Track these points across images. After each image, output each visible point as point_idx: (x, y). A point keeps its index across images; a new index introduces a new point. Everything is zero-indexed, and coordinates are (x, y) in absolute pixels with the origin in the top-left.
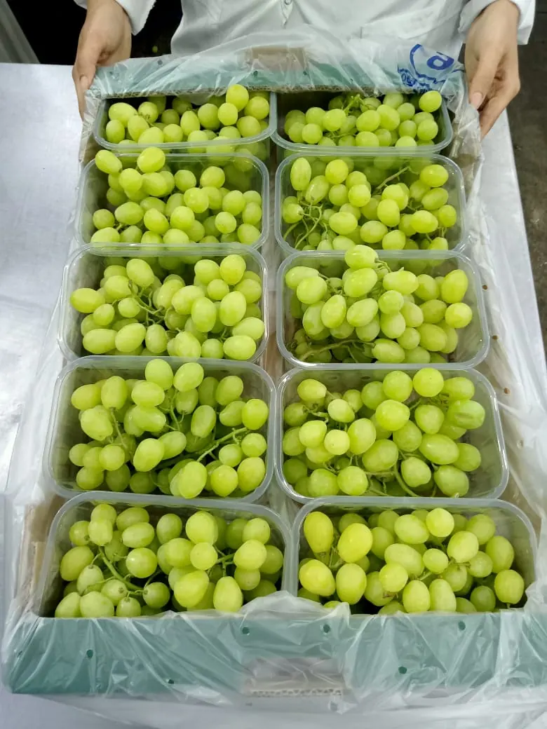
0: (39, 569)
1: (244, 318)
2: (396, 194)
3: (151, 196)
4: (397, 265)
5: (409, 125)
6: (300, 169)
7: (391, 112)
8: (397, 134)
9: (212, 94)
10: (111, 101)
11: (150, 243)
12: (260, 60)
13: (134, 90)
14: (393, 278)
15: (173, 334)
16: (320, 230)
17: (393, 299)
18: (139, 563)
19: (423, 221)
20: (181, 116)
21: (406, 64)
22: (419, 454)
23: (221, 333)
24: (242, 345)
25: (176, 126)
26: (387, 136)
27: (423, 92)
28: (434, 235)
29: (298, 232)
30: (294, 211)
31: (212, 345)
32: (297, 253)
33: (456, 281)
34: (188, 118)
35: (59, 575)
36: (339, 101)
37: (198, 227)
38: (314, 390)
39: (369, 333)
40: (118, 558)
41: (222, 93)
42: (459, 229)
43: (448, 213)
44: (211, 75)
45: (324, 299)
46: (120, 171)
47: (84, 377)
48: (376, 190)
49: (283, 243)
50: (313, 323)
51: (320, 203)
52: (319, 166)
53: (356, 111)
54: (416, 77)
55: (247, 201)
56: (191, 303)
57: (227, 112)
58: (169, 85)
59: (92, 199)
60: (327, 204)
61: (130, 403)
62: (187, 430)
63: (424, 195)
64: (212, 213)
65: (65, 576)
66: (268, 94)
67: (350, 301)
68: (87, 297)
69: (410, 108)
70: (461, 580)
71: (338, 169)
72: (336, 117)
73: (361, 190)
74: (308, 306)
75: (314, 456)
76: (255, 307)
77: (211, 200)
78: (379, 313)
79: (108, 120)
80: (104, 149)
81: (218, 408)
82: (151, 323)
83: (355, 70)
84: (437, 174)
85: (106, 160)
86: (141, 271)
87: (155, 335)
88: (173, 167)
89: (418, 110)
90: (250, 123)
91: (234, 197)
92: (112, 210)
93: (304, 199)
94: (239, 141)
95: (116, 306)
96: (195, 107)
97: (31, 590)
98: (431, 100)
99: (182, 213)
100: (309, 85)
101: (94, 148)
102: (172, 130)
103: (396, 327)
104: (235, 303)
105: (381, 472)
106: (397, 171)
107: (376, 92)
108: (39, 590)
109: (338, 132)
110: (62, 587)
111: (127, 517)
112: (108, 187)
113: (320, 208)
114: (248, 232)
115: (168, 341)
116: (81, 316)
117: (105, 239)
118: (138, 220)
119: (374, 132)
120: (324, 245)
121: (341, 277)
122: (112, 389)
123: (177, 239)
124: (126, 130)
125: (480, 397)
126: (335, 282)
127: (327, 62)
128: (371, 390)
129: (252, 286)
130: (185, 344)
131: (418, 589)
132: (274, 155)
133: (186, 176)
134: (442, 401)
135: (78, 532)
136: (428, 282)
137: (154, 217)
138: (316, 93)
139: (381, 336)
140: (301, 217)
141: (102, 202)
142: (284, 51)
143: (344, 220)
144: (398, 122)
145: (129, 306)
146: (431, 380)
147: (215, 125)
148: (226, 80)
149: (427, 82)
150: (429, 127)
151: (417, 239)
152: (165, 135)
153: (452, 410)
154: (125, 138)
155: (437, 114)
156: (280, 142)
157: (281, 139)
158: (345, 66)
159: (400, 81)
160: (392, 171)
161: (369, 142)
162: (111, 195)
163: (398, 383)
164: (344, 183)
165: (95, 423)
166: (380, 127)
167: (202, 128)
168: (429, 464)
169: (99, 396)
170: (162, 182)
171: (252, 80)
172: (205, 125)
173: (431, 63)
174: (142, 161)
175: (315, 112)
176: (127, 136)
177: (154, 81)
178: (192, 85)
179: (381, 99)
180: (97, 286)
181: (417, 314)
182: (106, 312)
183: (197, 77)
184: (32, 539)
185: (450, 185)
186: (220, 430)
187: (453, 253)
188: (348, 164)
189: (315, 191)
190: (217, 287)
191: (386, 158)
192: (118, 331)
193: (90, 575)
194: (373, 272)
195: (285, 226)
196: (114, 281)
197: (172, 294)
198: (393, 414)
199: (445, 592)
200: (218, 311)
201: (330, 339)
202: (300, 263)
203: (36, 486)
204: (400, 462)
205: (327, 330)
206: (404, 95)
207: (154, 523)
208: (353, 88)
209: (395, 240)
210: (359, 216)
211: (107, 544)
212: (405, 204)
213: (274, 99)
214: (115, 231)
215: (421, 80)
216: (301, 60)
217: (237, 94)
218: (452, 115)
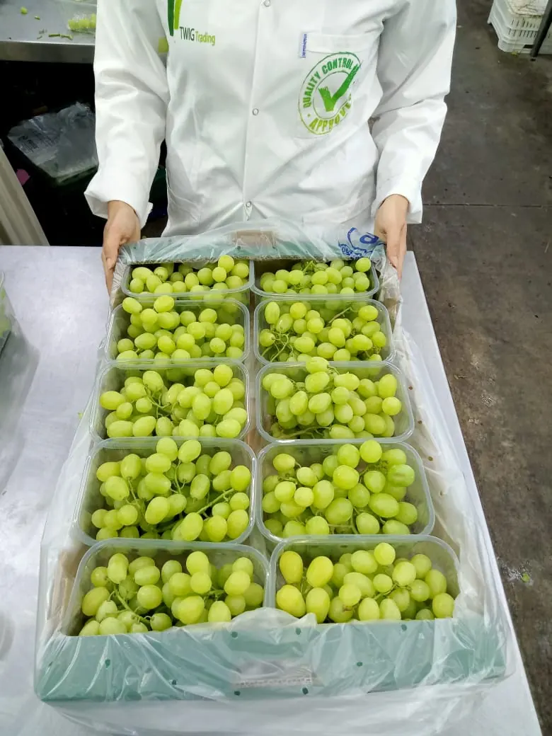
0: (67, 600)
1: (232, 408)
2: (341, 327)
3: (162, 329)
4: (342, 371)
5: (349, 281)
6: (272, 310)
7: (336, 271)
8: (341, 286)
9: (208, 261)
10: (134, 267)
11: (161, 360)
12: (242, 239)
13: (151, 259)
14: (339, 379)
15: (177, 423)
16: (288, 351)
17: (342, 393)
18: (148, 596)
19: (362, 342)
20: (184, 277)
21: (344, 239)
22: (368, 509)
23: (214, 419)
24: (231, 426)
25: (181, 283)
26: (334, 288)
27: (358, 258)
28: (372, 352)
29: (272, 352)
30: (268, 338)
31: (207, 429)
32: (271, 364)
33: (388, 381)
34: (191, 277)
35: (81, 610)
36: (299, 265)
37: (197, 349)
38: (286, 461)
39: (326, 419)
40: (129, 597)
41: (215, 261)
42: (389, 348)
43: (379, 337)
44: (208, 249)
45: (291, 395)
46: (141, 312)
47: (110, 455)
48: (327, 324)
49: (261, 359)
50: (283, 413)
51: (287, 333)
52: (285, 307)
53: (311, 272)
54: (352, 249)
55: (235, 332)
56: (192, 398)
57: (219, 273)
58: (177, 255)
59: (118, 333)
60: (293, 333)
61: (142, 474)
62: (187, 495)
63: (362, 327)
64: (206, 340)
65: (87, 612)
66: (248, 262)
67: (310, 395)
68: (112, 397)
69: (349, 269)
70: (404, 599)
71: (299, 309)
72: (297, 275)
73: (316, 322)
74: (280, 400)
75: (287, 510)
76: (240, 401)
77: (207, 331)
78: (333, 404)
79: (132, 279)
80: (128, 297)
81: (212, 477)
82: (160, 417)
83: (309, 246)
84: (370, 312)
85: (130, 304)
86: (154, 379)
87: (163, 423)
88: (178, 310)
89: (355, 271)
90: (235, 281)
91: (225, 328)
92: (133, 340)
93: (275, 330)
94: (227, 291)
95: (134, 404)
96: (196, 271)
97: (61, 616)
98: (363, 264)
99: (186, 338)
100: (277, 255)
101: (122, 297)
102: (179, 285)
103: (345, 414)
104: (225, 397)
105: (340, 524)
106: (342, 311)
107: (324, 260)
108: (67, 618)
109: (298, 285)
110: (83, 620)
111: (138, 562)
112: (129, 323)
113: (287, 336)
114: (234, 352)
115: (173, 428)
116: (107, 412)
117: (127, 358)
118: (152, 344)
119: (324, 285)
120: (291, 359)
121: (304, 382)
122: (130, 464)
123: (181, 356)
124: (145, 285)
125: (410, 462)
126: (300, 384)
127: (289, 240)
128: (329, 461)
129: (238, 386)
130: (188, 427)
131: (369, 607)
132: (253, 300)
133: (189, 315)
134: (381, 466)
135: (99, 574)
136: (368, 384)
137: (165, 340)
138: (282, 261)
139: (335, 422)
140: (274, 341)
141: (124, 335)
142: (259, 234)
143: (305, 342)
144: (341, 279)
145: (144, 404)
146: (372, 450)
147: (210, 283)
148: (218, 253)
149: (360, 252)
150: (363, 281)
151: (361, 356)
152: (173, 288)
153: (390, 472)
154: (144, 291)
155: (368, 273)
156: (257, 292)
157: (258, 290)
158: (301, 242)
159: (341, 252)
160: (338, 311)
161: (320, 292)
162: (131, 330)
163: (349, 453)
164: (304, 318)
165: (115, 488)
166: (328, 282)
167: (200, 284)
168: (378, 517)
169: (119, 468)
170: (171, 319)
171: (236, 252)
172: (203, 282)
173: (362, 240)
174: (157, 304)
175: (282, 273)
176: (145, 289)
177: (166, 253)
178: (194, 255)
179: (329, 264)
180: (119, 390)
181: (361, 406)
182: (126, 408)
183: (197, 251)
184: (63, 576)
185: (380, 319)
186: (213, 493)
187: (385, 363)
188: (305, 305)
189: (283, 324)
190: (211, 387)
191: (333, 302)
192: (134, 422)
193: (109, 606)
194: (327, 375)
195: (262, 349)
196: (133, 386)
197: (177, 394)
198: (347, 475)
199: (392, 609)
200: (212, 405)
201: (298, 428)
202: (274, 371)
203: (68, 536)
204: (355, 518)
205: (295, 417)
206: (345, 261)
207: (160, 566)
208: (309, 257)
209: (343, 356)
210: (316, 340)
211: (122, 582)
212: (349, 332)
213: (252, 265)
214: (135, 353)
215: (356, 251)
216: (271, 239)
217: (226, 261)
218: (379, 274)
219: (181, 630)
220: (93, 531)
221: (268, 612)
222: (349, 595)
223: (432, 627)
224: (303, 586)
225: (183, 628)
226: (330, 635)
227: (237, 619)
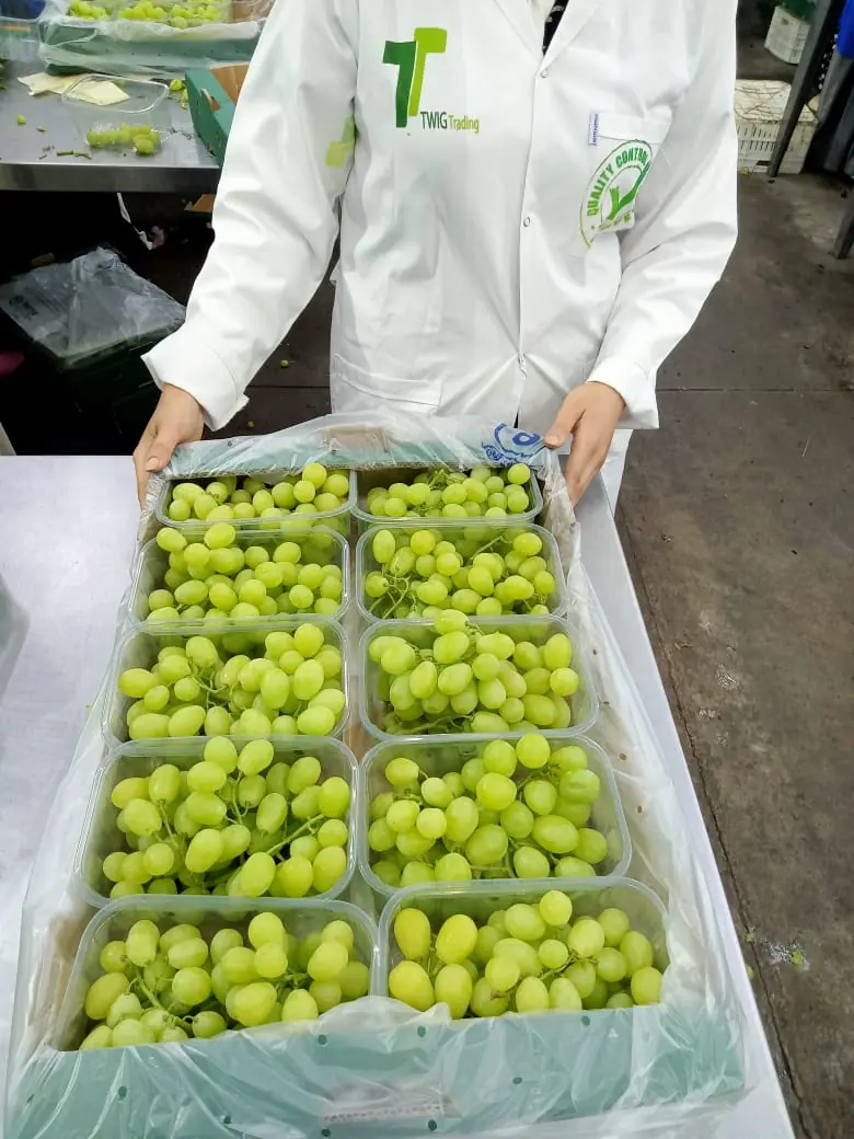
0: (62, 995)
1: (321, 690)
2: (486, 565)
3: (217, 573)
4: (487, 631)
5: (499, 497)
6: (383, 541)
7: (478, 484)
8: (486, 505)
9: (288, 473)
10: (175, 482)
11: (214, 619)
12: (338, 440)
13: (201, 470)
14: (484, 641)
15: (237, 716)
16: (408, 602)
17: (488, 663)
18: (188, 985)
19: (518, 587)
20: (252, 497)
21: (491, 440)
22: (531, 840)
23: (294, 707)
24: (319, 717)
25: (247, 505)
26: (476, 507)
27: (510, 465)
28: (534, 601)
29: (385, 605)
30: (378, 583)
31: (284, 723)
32: (385, 622)
33: (557, 643)
34: (261, 496)
35: (84, 1011)
36: (424, 477)
37: (270, 602)
38: (404, 770)
39: (465, 704)
40: (160, 986)
41: (299, 472)
42: (558, 596)
43: (544, 579)
44: (287, 454)
45: (411, 668)
46: (184, 549)
47: (134, 767)
48: (467, 562)
49: (368, 614)
50: (400, 695)
51: (406, 576)
52: (403, 537)
53: (442, 485)
54: (502, 452)
55: (329, 576)
56: (261, 677)
57: (304, 489)
58: (242, 464)
59: (149, 581)
60: (416, 576)
61: (181, 796)
62: (253, 827)
63: (520, 564)
64: (285, 588)
65: (93, 1013)
66: (347, 472)
67: (440, 666)
68: (138, 678)
69: (497, 481)
70: (586, 978)
71: (423, 539)
72: (420, 491)
73: (450, 558)
74: (395, 677)
75: (406, 845)
76: (335, 679)
77: (285, 574)
78: (476, 681)
79: (172, 500)
80: (166, 526)
81: (291, 797)
82: (211, 706)
83: (438, 448)
84: (529, 542)
85: (168, 538)
86: (203, 650)
87: (216, 716)
88: (243, 544)
89: (507, 483)
90: (328, 500)
91: (312, 570)
92: (172, 591)
93: (389, 573)
94: (317, 515)
95: (171, 688)
96: (269, 487)
97: (51, 1017)
98: (519, 472)
99: (252, 586)
100: (389, 461)
101: (156, 527)
102: (243, 509)
103: (494, 694)
104: (312, 672)
105: (489, 865)
106: (489, 542)
107: (461, 467)
108: (60, 1022)
109: (423, 505)
110: (86, 1025)
111: (175, 933)
112: (168, 567)
113: (406, 580)
114: (327, 606)
115: (230, 724)
116: (130, 702)
117: (163, 618)
118: (201, 599)
119: (461, 505)
120: (412, 615)
121: (432, 648)
122: (163, 780)
123: (246, 614)
124: (192, 510)
125: (594, 766)
126: (425, 652)
127: (407, 440)
128: (471, 768)
129: (331, 654)
130: (253, 720)
131: (533, 991)
132: (355, 529)
133: (258, 553)
134: (548, 773)
135: (113, 952)
136: (528, 649)
137: (220, 590)
138: (400, 470)
139: (480, 708)
140: (385, 590)
141: (159, 583)
142: (363, 431)
143: (433, 589)
144: (486, 495)
145: (187, 687)
146: (535, 749)
147: (292, 504)
148: (303, 459)
150: (519, 497)
151: (518, 608)
152: (235, 513)
153: (563, 781)
154: (191, 517)
155: (526, 486)
156: (361, 515)
157: (361, 513)
158: (426, 443)
159: (486, 455)
160: (482, 543)
161: (455, 513)
162: (170, 577)
163: (500, 754)
164: (431, 554)
165: (140, 816)
166: (467, 500)
167: (276, 506)
168: (547, 854)
169: (146, 788)
170: (231, 558)
171: (330, 458)
172: (278, 503)
174: (209, 537)
175: (398, 488)
176: (192, 514)
177: (223, 462)
178: (267, 463)
179: (468, 473)
180: (149, 668)
181: (519, 683)
182: (159, 695)
183: (271, 457)
184: (56, 956)
185: (543, 554)
186: (292, 823)
187: (556, 617)
188: (435, 535)
189: (401, 562)
190: (290, 658)
191: (475, 528)
192: (171, 716)
193: (129, 1002)
194: (465, 636)
195: (368, 601)
196: (170, 660)
197: (240, 670)
198: (497, 789)
199: (567, 994)
200: (291, 685)
201: (424, 718)
202: (388, 632)
203: (65, 893)
204: (511, 855)
205: (419, 701)
206: (491, 469)
207: (208, 939)
208: (436, 463)
209: (490, 608)
210: (451, 586)
211: (149, 963)
212: (499, 571)
213: (353, 476)
214: (174, 612)
215: (507, 454)
216: (381, 439)
217: (314, 471)
218: (541, 484)
219: (241, 1035)
220: (105, 887)
221: (377, 1004)
222: (501, 973)
223: (630, 1020)
224: (431, 962)
225: (243, 1032)
226: (472, 1036)
227: (327, 1016)
